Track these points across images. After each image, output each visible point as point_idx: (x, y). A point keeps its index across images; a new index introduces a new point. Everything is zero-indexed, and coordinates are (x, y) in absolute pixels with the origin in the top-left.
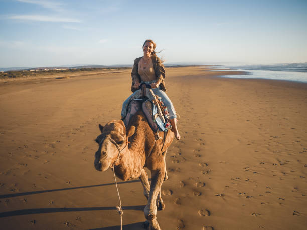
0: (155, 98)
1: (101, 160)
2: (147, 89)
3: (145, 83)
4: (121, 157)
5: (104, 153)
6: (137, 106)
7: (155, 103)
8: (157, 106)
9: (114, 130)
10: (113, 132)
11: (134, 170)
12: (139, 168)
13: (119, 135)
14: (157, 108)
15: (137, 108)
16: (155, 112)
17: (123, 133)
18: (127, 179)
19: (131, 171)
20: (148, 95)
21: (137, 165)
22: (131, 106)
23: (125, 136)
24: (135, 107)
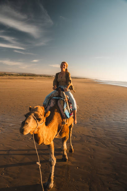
0: (66, 98)
1: (24, 127)
2: (62, 91)
3: (60, 88)
4: (39, 129)
5: (27, 123)
6: (55, 102)
7: (66, 100)
8: (66, 102)
9: (37, 111)
10: (36, 112)
11: (46, 139)
12: (50, 139)
13: (39, 114)
14: (67, 104)
15: (54, 103)
16: (65, 106)
17: (42, 114)
18: (41, 143)
19: (44, 139)
20: (62, 95)
21: (49, 138)
22: (51, 101)
23: (43, 116)
24: (53, 103)
